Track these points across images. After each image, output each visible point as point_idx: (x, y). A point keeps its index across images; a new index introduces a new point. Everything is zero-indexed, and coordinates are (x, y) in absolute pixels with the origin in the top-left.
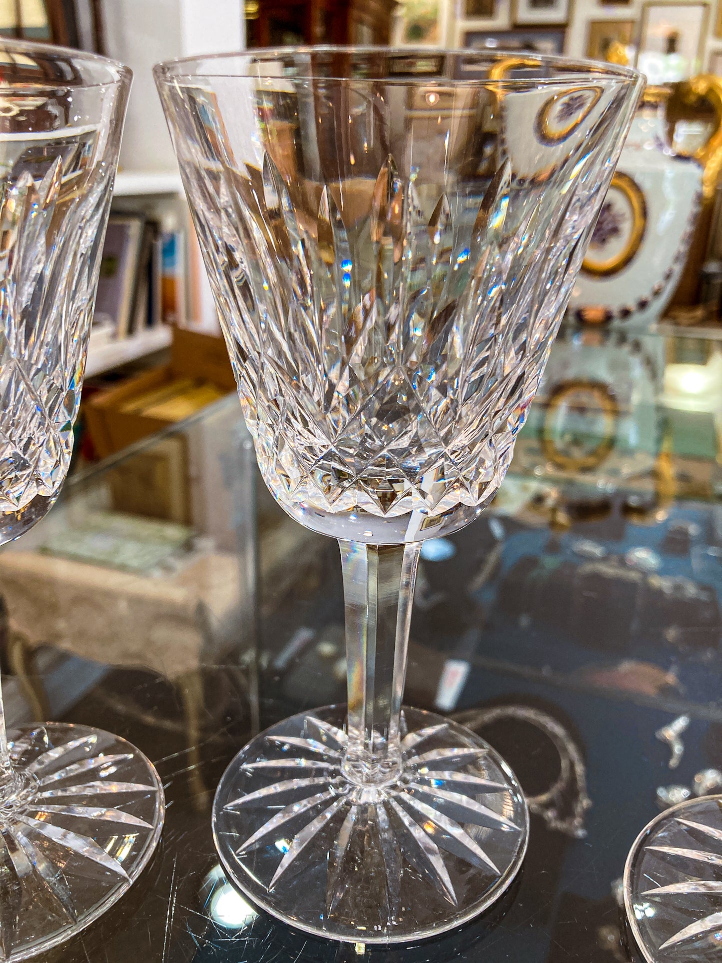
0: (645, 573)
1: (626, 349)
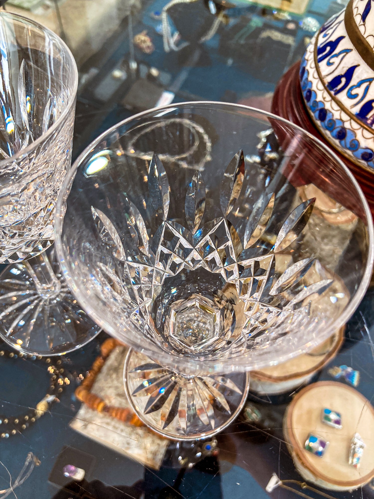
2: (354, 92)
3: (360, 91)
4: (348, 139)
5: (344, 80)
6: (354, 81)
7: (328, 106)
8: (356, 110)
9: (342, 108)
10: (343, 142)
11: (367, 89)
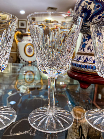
0: (42, 98)
1: (35, 66)
3: (91, 59)
4: (94, 68)
5: (86, 60)
6: (89, 59)
7: (86, 65)
8: (92, 62)
9: (89, 63)
11: (92, 59)
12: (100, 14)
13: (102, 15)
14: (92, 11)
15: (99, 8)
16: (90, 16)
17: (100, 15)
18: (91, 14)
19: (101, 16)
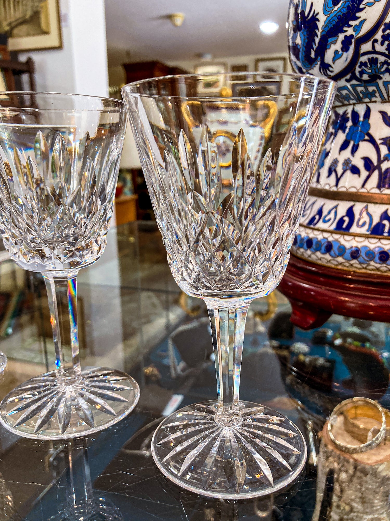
2: (327, 218)
4: (335, 248)
5: (317, 217)
6: (325, 213)
7: (311, 236)
8: (334, 226)
9: (323, 231)
10: (332, 252)
11: (336, 213)
12: (345, 29)
13: (354, 30)
14: (318, 20)
15: (339, 5)
16: (317, 40)
17: (348, 34)
18: (317, 31)
19: (352, 36)
